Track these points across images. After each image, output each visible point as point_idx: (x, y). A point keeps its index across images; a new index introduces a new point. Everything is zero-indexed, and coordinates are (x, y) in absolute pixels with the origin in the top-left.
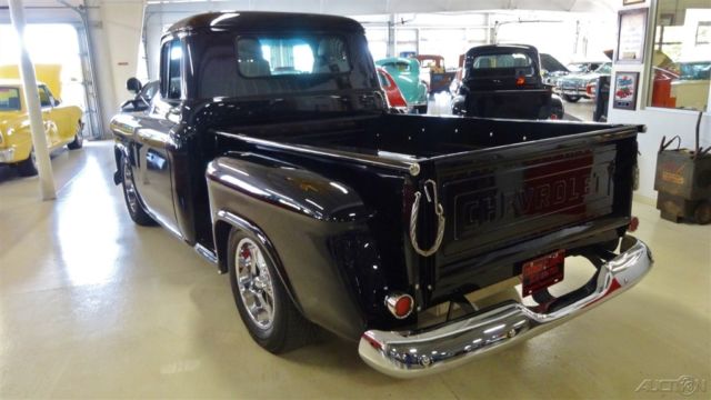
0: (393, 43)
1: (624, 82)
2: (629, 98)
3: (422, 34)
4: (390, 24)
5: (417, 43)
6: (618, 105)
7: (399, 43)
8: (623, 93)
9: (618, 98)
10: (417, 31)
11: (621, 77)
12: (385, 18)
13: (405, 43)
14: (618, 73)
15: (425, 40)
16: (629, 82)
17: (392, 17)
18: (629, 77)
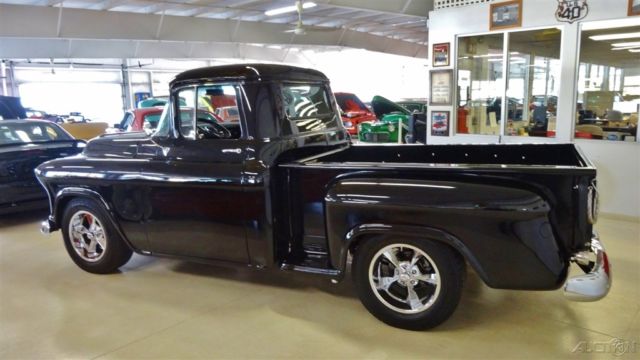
0: (127, 84)
1: (438, 117)
2: (444, 128)
3: (154, 77)
4: (124, 67)
5: (149, 84)
6: (434, 133)
7: (133, 84)
8: (440, 125)
9: (434, 128)
10: (149, 74)
11: (437, 114)
12: (118, 61)
13: (138, 84)
14: (433, 112)
15: (158, 82)
16: (443, 118)
17: (125, 61)
18: (442, 114)
